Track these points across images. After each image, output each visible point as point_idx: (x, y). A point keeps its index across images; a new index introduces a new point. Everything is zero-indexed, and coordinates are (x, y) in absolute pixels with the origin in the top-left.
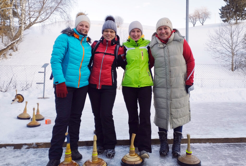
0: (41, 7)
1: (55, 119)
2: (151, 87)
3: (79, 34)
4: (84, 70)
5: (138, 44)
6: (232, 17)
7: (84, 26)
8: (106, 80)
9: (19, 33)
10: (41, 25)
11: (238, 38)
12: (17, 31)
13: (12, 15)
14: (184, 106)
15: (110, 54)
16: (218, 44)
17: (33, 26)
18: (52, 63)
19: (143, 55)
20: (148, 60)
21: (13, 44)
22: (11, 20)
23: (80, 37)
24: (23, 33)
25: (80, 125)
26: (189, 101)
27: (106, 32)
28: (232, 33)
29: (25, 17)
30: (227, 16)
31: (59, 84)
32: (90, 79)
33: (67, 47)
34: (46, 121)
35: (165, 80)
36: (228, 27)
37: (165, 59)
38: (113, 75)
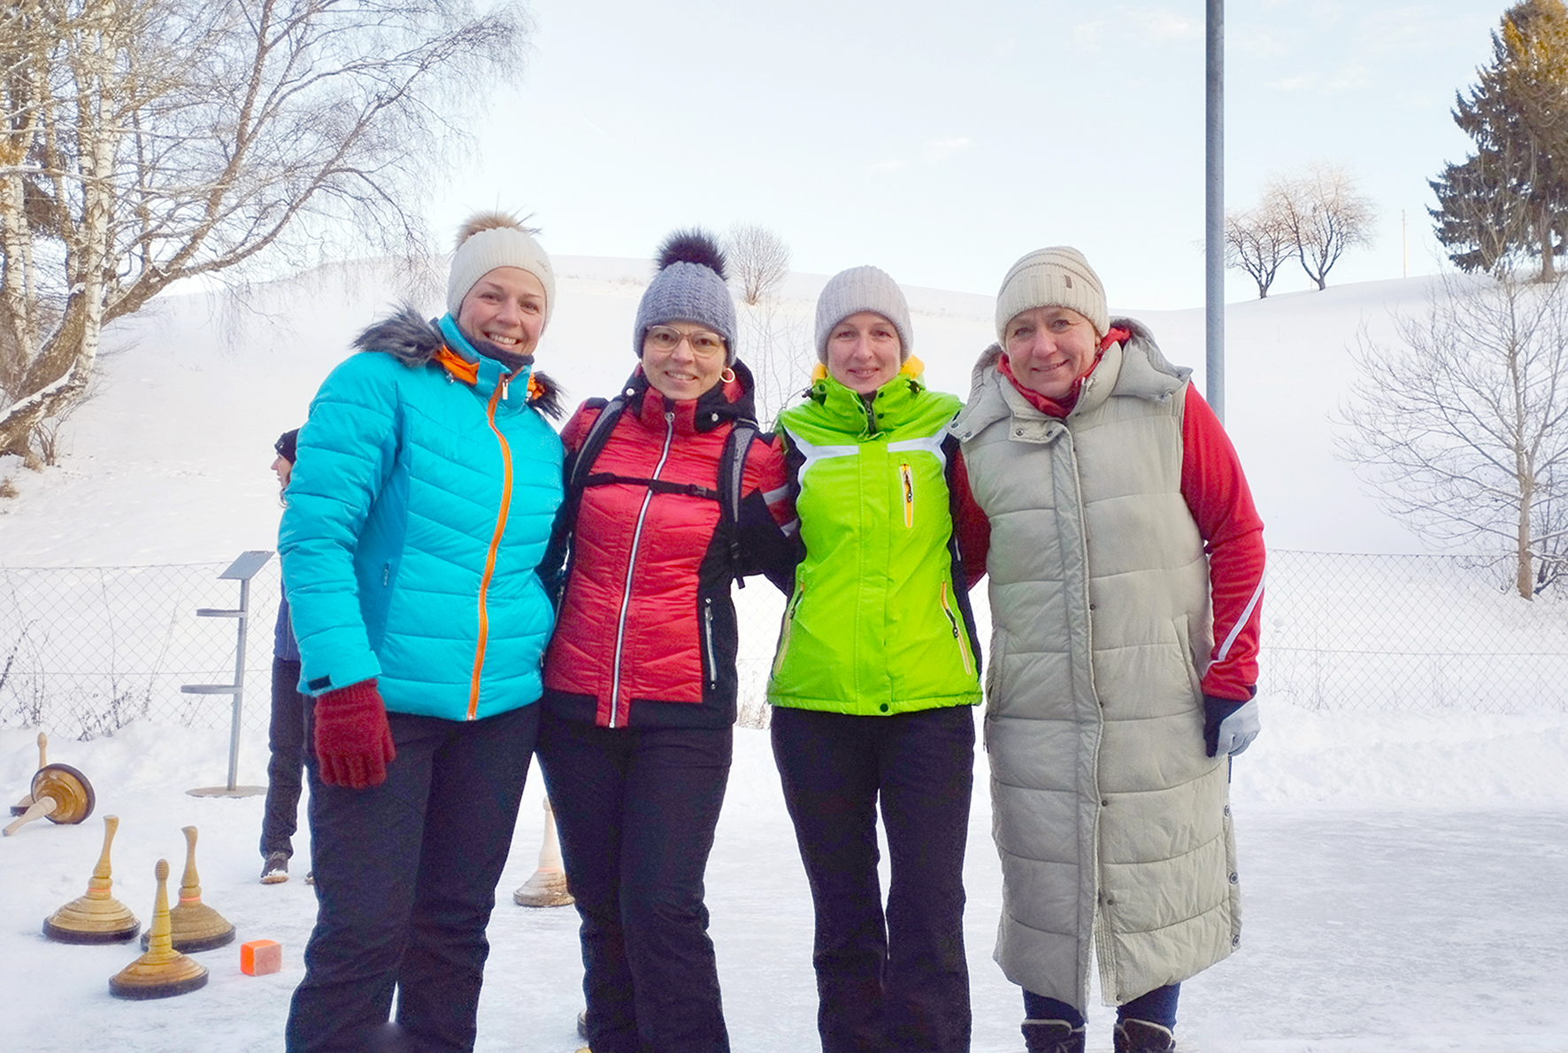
0: (224, 164)
1: (308, 936)
2: (964, 711)
3: (475, 354)
4: (512, 597)
5: (881, 416)
6: (1518, 235)
7: (513, 302)
8: (657, 667)
9: (71, 342)
10: (222, 286)
11: (1555, 376)
12: (57, 327)
13: (24, 221)
14: (1196, 843)
15: (690, 491)
16: (1421, 415)
17: (168, 291)
18: (286, 549)
19: (909, 499)
20: (949, 527)
21: (25, 417)
22: (14, 251)
23: (486, 376)
24: (97, 339)
25: (478, 981)
26: (1226, 810)
27: (664, 343)
28: (1514, 343)
29: (111, 233)
30: (1482, 231)
31: (337, 692)
32: (551, 661)
33: (393, 442)
34: (247, 953)
35: (1064, 665)
36: (1491, 300)
37: (1057, 522)
38: (709, 631)
